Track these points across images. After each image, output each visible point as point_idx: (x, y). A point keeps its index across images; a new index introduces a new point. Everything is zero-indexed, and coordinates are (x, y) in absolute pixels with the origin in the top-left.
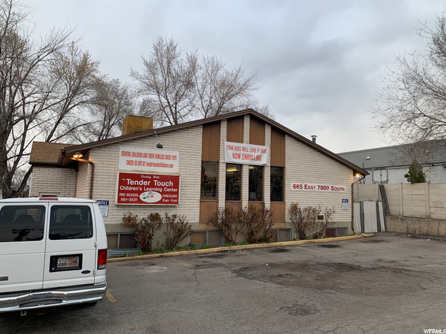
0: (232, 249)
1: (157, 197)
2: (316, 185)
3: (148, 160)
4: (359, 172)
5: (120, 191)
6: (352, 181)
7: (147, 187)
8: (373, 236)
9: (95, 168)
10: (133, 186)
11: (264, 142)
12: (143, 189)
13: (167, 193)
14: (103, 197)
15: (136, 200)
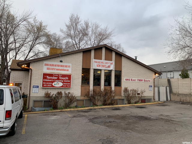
0: (95, 108)
1: (61, 84)
2: (137, 79)
3: (57, 68)
4: (157, 73)
5: (43, 82)
6: (154, 77)
7: (56, 80)
8: (163, 103)
9: (33, 71)
10: (49, 79)
11: (112, 59)
12: (54, 81)
13: (65, 82)
14: (36, 84)
15: (51, 85)
